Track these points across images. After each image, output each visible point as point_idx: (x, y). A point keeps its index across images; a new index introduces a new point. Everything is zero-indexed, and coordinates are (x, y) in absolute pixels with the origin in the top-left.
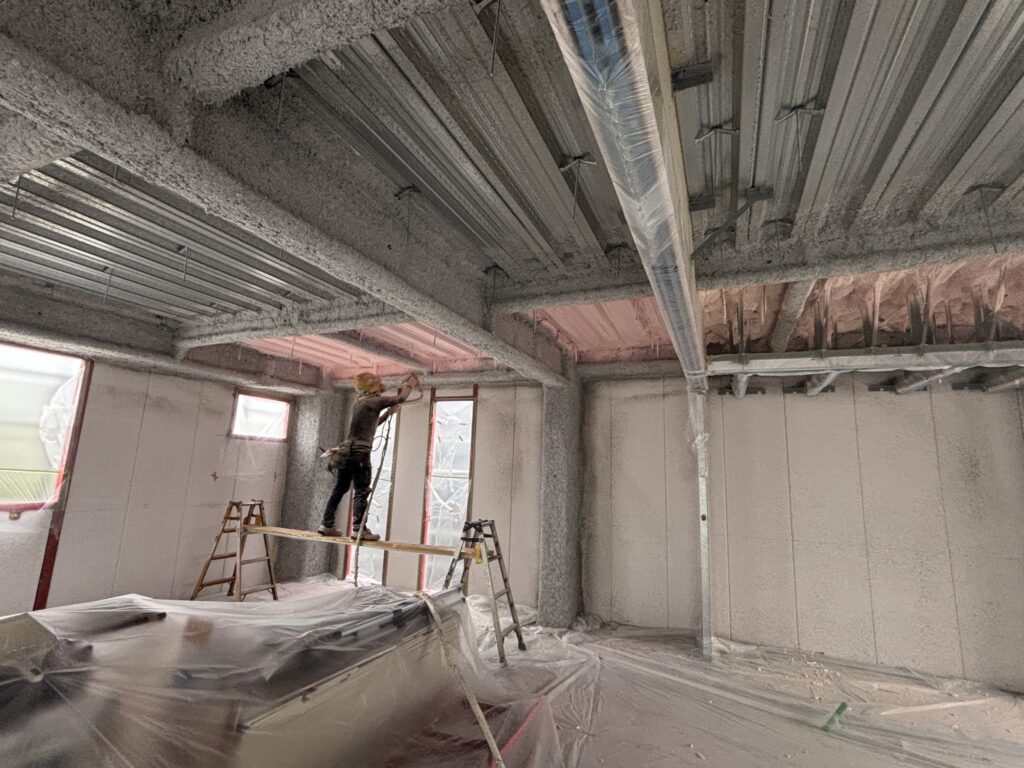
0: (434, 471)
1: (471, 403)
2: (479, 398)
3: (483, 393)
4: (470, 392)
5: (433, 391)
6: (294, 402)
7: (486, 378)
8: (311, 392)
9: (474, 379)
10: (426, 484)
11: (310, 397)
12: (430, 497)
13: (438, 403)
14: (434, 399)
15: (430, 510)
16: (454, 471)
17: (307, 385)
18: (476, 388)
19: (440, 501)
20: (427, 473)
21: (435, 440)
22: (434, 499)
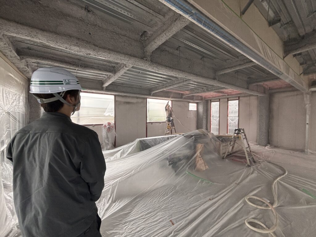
0: (229, 115)
1: (238, 101)
2: (240, 99)
3: (241, 98)
4: (238, 98)
5: (228, 99)
6: (197, 103)
7: (242, 95)
8: (201, 101)
9: (239, 96)
10: (227, 118)
11: (201, 102)
12: (228, 121)
13: (229, 101)
14: (228, 100)
15: (229, 123)
16: (234, 115)
17: (200, 100)
18: (239, 97)
19: (231, 121)
20: (228, 116)
21: (229, 109)
22: (230, 121)
